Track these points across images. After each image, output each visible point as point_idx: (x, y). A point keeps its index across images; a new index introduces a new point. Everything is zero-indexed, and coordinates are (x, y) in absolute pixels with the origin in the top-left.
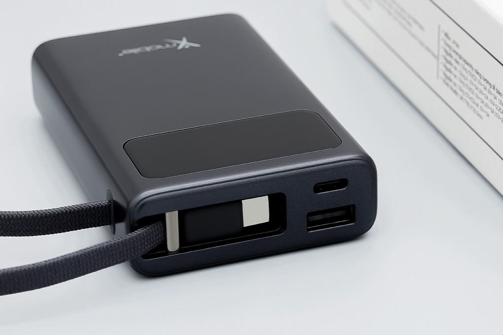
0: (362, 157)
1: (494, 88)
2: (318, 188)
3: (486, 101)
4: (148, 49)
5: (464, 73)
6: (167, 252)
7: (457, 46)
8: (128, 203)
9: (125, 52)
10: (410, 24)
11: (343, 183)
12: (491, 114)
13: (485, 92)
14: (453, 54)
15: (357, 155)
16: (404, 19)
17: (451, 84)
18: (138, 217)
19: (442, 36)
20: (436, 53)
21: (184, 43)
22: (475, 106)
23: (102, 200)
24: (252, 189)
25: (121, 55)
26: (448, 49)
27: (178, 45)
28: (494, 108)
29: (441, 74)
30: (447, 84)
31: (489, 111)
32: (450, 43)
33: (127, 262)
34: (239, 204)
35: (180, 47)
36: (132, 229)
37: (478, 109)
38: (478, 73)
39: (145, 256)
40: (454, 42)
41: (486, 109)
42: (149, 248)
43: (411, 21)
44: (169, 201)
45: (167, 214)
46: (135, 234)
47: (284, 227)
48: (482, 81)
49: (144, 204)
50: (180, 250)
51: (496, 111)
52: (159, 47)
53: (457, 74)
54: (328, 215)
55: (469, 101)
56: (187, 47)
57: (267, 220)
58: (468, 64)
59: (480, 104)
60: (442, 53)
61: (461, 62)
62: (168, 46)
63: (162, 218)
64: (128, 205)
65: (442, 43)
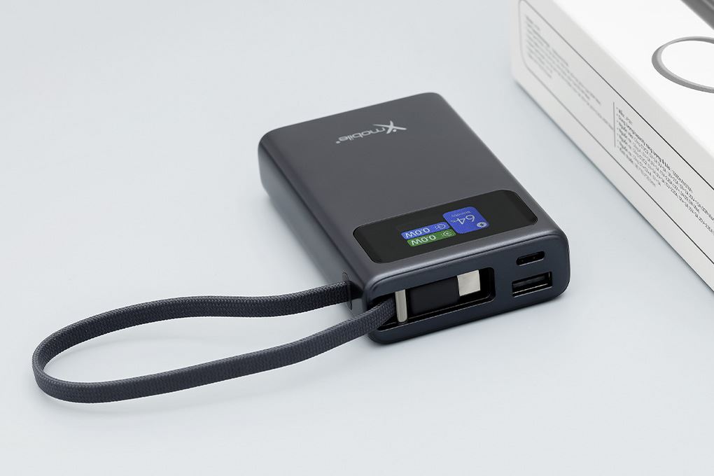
0: (556, 232)
1: (663, 162)
2: (519, 261)
3: (657, 171)
4: (361, 135)
5: (637, 145)
6: (398, 323)
7: (630, 122)
8: (364, 285)
9: (341, 139)
10: (588, 98)
11: (541, 255)
12: (662, 183)
13: (655, 164)
14: (627, 128)
15: (551, 231)
16: (583, 92)
17: (626, 153)
18: (373, 297)
19: (617, 112)
20: (613, 126)
21: (391, 127)
22: (648, 175)
23: (339, 282)
24: (466, 266)
25: (338, 142)
26: (622, 124)
27: (387, 129)
28: (664, 178)
29: (618, 144)
30: (624, 153)
31: (660, 181)
32: (624, 119)
33: (366, 335)
34: (455, 278)
35: (389, 132)
36: (369, 307)
37: (651, 178)
38: (649, 148)
39: (381, 328)
40: (627, 119)
41: (657, 178)
42: (382, 321)
43: (588, 95)
44: (397, 282)
45: (397, 293)
46: (371, 311)
47: (494, 294)
48: (653, 154)
49: (376, 287)
50: (408, 321)
51: (666, 181)
52: (370, 132)
53: (632, 146)
54: (529, 281)
55: (643, 169)
56: (395, 131)
57: (479, 289)
58: (641, 139)
59: (653, 174)
60: (617, 125)
61: (634, 136)
62: (378, 131)
63: (392, 296)
64: (364, 288)
65: (617, 118)
